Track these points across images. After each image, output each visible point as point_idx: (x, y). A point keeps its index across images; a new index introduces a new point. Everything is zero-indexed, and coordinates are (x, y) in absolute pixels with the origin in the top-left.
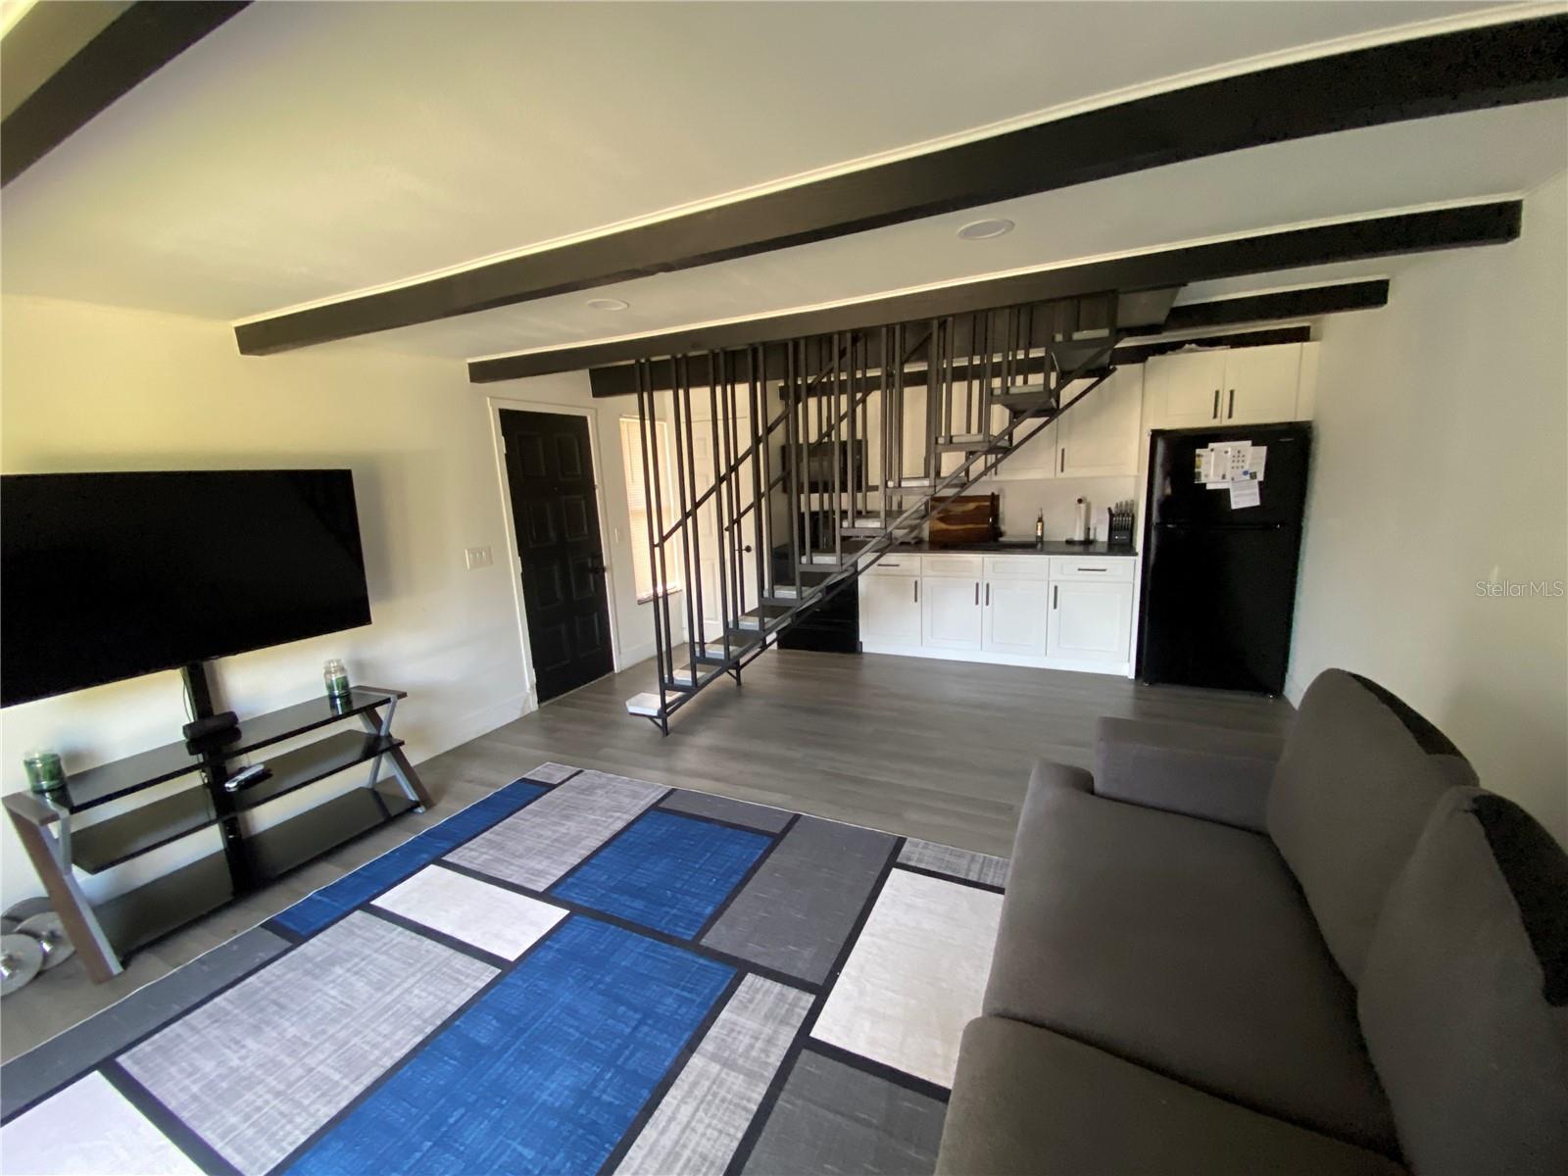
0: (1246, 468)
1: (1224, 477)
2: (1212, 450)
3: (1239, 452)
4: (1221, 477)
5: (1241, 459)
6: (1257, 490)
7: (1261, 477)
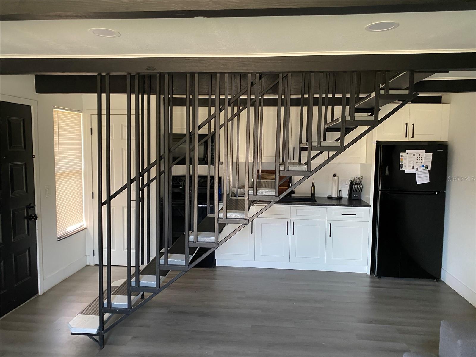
0: (423, 164)
1: (413, 167)
2: (408, 153)
3: (420, 155)
4: (412, 167)
5: (421, 159)
6: (428, 175)
7: (429, 168)
